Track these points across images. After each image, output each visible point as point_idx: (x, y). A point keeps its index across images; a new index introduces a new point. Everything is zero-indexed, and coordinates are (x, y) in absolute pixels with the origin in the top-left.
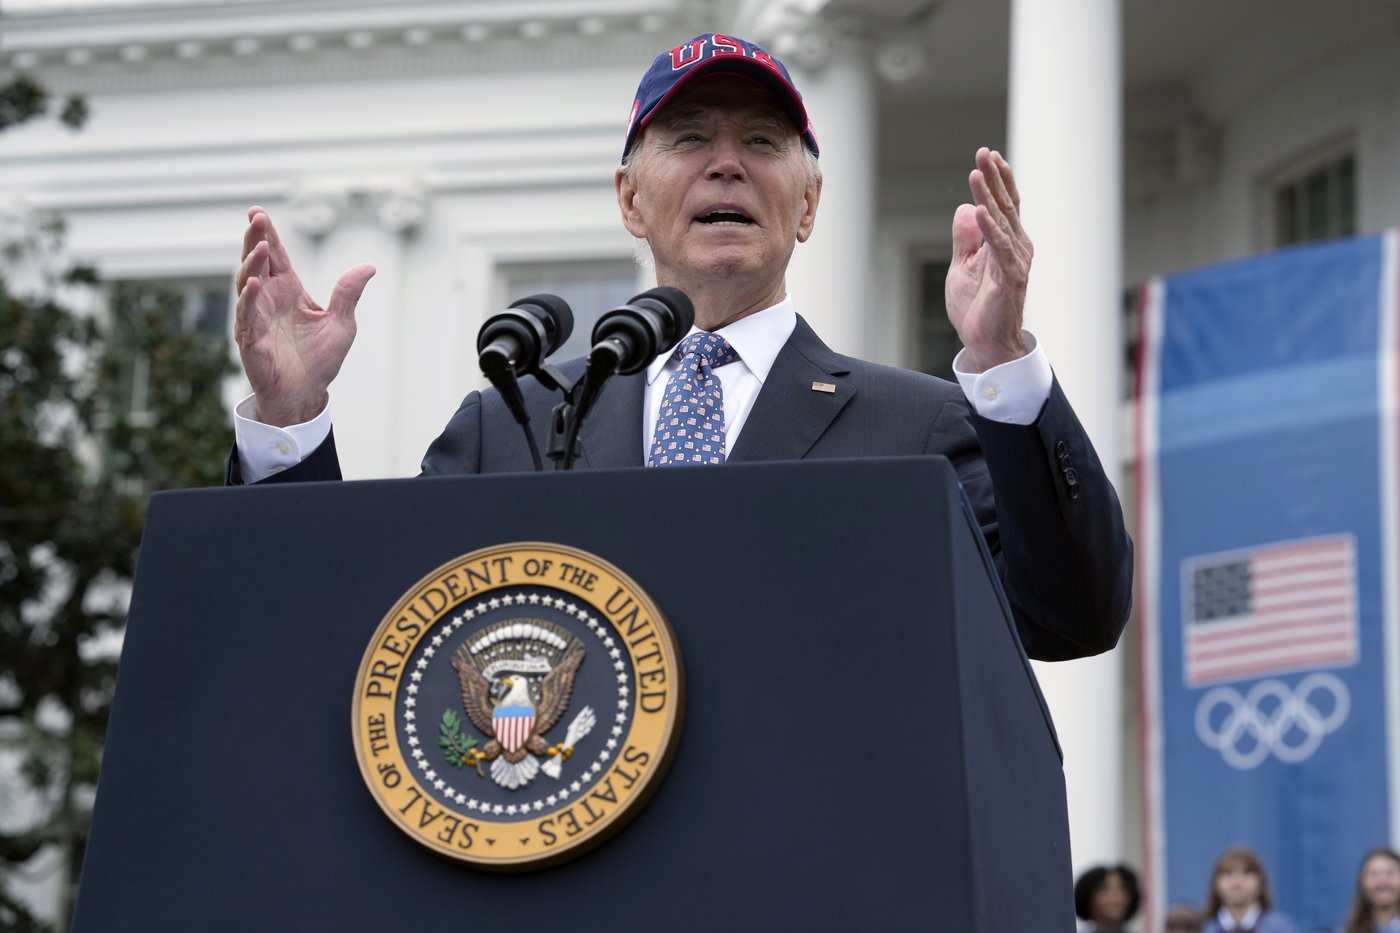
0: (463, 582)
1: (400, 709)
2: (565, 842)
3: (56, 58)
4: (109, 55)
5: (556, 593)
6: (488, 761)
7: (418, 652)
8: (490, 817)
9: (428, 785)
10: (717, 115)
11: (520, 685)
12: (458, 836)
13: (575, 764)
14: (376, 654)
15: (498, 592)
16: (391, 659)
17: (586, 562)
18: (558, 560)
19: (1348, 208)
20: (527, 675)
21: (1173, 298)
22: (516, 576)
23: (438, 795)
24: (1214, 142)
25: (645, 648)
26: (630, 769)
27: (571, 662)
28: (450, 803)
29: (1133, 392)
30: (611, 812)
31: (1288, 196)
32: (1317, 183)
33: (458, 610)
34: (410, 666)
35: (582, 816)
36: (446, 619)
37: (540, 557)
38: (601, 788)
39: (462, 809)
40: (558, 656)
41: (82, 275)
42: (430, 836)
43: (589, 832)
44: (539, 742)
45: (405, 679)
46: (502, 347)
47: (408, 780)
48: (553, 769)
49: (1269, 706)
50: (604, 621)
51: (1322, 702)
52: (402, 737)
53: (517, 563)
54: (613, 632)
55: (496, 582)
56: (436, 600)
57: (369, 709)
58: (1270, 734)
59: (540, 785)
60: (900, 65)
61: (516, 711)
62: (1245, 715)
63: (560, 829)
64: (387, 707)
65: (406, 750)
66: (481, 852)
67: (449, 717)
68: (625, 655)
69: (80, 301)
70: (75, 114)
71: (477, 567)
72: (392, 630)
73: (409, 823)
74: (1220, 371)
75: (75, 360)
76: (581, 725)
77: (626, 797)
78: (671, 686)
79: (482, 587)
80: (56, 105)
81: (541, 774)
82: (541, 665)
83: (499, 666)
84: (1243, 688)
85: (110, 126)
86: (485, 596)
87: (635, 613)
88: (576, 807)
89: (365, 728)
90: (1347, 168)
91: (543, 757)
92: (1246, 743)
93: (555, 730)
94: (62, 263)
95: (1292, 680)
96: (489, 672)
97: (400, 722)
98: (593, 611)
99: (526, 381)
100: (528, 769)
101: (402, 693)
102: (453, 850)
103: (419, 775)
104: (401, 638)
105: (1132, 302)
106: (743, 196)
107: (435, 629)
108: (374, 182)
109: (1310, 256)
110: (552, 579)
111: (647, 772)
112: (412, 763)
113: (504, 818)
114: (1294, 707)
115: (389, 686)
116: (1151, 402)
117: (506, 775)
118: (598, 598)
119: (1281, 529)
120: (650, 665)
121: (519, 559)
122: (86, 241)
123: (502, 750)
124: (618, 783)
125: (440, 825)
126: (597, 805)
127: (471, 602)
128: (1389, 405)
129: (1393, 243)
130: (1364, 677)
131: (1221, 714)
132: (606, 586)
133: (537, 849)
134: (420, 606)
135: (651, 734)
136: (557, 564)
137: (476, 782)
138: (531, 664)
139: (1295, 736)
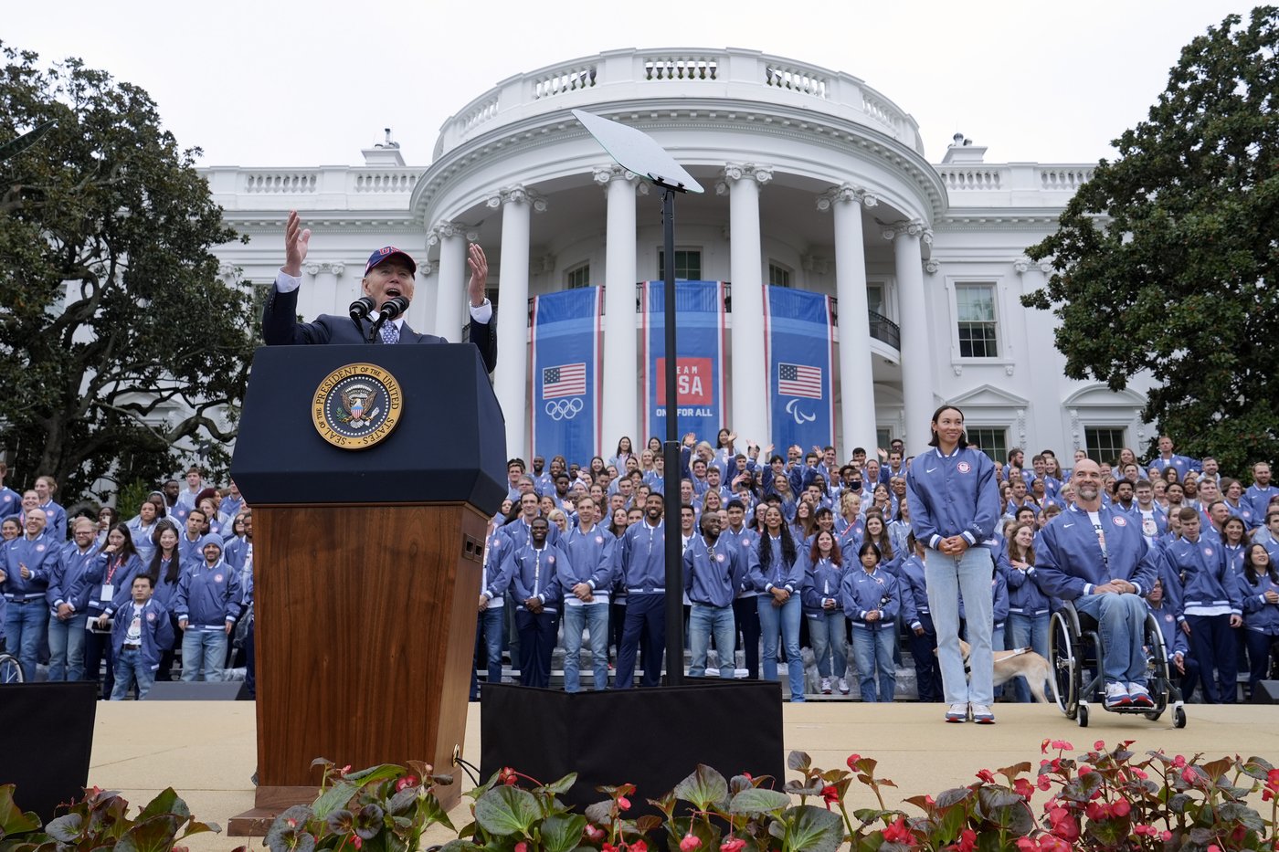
0: (344, 373)
1: (325, 407)
2: (370, 443)
3: (241, 224)
4: (257, 224)
5: (369, 377)
6: (350, 421)
7: (331, 392)
8: (350, 436)
9: (333, 427)
11: (359, 401)
12: (341, 441)
13: (373, 422)
14: (319, 392)
15: (354, 376)
16: (323, 393)
17: (378, 369)
19: (587, 279)
20: (361, 398)
21: (541, 300)
22: (358, 372)
23: (336, 430)
24: (553, 261)
25: (394, 392)
26: (388, 424)
27: (373, 395)
28: (339, 432)
29: (531, 325)
30: (383, 435)
31: (572, 275)
32: (579, 272)
33: (342, 381)
34: (329, 395)
35: (375, 436)
36: (339, 383)
37: (365, 367)
38: (380, 429)
39: (342, 434)
40: (370, 393)
41: (247, 283)
42: (333, 441)
43: (377, 440)
44: (364, 416)
45: (327, 399)
46: (357, 310)
47: (327, 426)
48: (367, 423)
49: (563, 405)
50: (382, 384)
51: (577, 404)
52: (326, 415)
53: (359, 369)
54: (385, 387)
55: (353, 373)
56: (336, 378)
57: (317, 407)
58: (563, 412)
59: (364, 428)
60: (472, 237)
61: (357, 408)
62: (557, 407)
63: (369, 439)
64: (322, 406)
65: (327, 418)
66: (347, 446)
67: (339, 409)
68: (388, 394)
69: (246, 290)
70: (245, 240)
71: (347, 369)
72: (324, 386)
73: (327, 438)
74: (553, 320)
75: (244, 306)
76: (375, 412)
77: (387, 431)
78: (400, 402)
79: (349, 374)
80: (240, 237)
81: (364, 425)
82: (365, 396)
83: (353, 396)
84: (557, 401)
85: (255, 243)
86: (350, 377)
87: (391, 382)
88: (374, 433)
89: (316, 412)
90: (587, 269)
91: (365, 420)
92: (558, 414)
93: (368, 413)
94: (241, 280)
95: (569, 399)
96: (350, 397)
97: (325, 410)
98: (379, 382)
99: (363, 321)
100: (360, 423)
101: (326, 403)
102: (339, 445)
103: (330, 424)
104: (326, 388)
105: (531, 301)
107: (336, 385)
108: (330, 262)
109: (576, 291)
110: (368, 373)
111: (393, 425)
112: (328, 422)
113: (353, 436)
114: (570, 406)
115: (323, 401)
116: (535, 327)
117: (354, 425)
118: (381, 379)
119: (567, 360)
120: (395, 396)
121: (360, 367)
122: (248, 274)
123: (353, 418)
124: (385, 427)
125: (336, 438)
126: (379, 433)
127: (346, 379)
128: (596, 330)
129: (598, 288)
130: (588, 398)
131: (551, 407)
132: (383, 375)
133: (363, 445)
134: (332, 379)
135: (394, 415)
136: (370, 369)
137: (346, 427)
138: (362, 395)
139: (570, 413)
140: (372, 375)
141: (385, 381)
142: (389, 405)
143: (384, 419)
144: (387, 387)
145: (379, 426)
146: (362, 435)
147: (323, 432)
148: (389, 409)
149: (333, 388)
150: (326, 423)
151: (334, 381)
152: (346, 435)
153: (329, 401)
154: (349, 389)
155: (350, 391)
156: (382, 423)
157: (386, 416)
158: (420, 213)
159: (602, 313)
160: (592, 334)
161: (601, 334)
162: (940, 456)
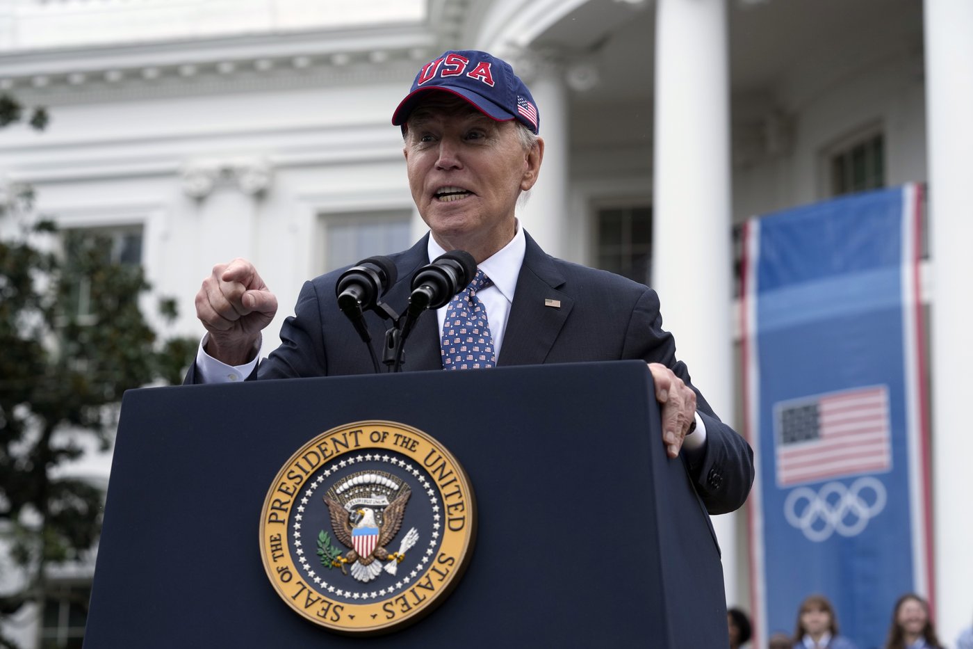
0: (330, 447)
1: (290, 530)
2: (400, 616)
3: (25, 82)
4: (60, 80)
5: (391, 453)
6: (349, 564)
7: (301, 493)
8: (351, 601)
9: (310, 581)
11: (369, 514)
12: (331, 614)
13: (406, 564)
14: (274, 495)
16: (284, 498)
17: (411, 433)
18: (392, 432)
19: (879, 169)
20: (373, 507)
21: (765, 231)
22: (365, 442)
23: (317, 587)
24: (790, 128)
25: (451, 489)
26: (442, 568)
27: (402, 498)
28: (324, 592)
29: (739, 293)
31: (839, 162)
32: (859, 153)
33: (327, 465)
34: (297, 502)
35: (411, 600)
36: (320, 471)
37: (381, 430)
38: (423, 581)
39: (333, 595)
40: (393, 495)
41: (46, 226)
42: (312, 614)
43: (416, 610)
44: (382, 551)
45: (294, 511)
46: (352, 292)
47: (297, 577)
48: (391, 568)
49: (833, 499)
50: (423, 471)
51: (868, 496)
52: (292, 549)
53: (365, 435)
54: (429, 478)
55: (352, 447)
56: (313, 459)
57: (270, 530)
58: (834, 518)
59: (384, 580)
60: (582, 79)
61: (366, 531)
62: (818, 505)
63: (397, 608)
64: (282, 530)
65: (295, 558)
66: (345, 624)
67: (323, 535)
68: (438, 494)
69: (44, 243)
70: (40, 120)
71: (339, 437)
72: (285, 479)
73: (298, 605)
74: (797, 278)
75: (42, 282)
76: (409, 540)
77: (440, 586)
78: (468, 513)
79: (343, 450)
80: (27, 114)
81: (384, 572)
82: (382, 500)
83: (355, 501)
84: (816, 487)
85: (63, 126)
86: (345, 456)
87: (443, 466)
88: (407, 593)
89: (268, 543)
90: (878, 143)
91: (385, 561)
92: (819, 524)
93: (392, 543)
94: (32, 218)
95: (848, 481)
96: (349, 506)
97: (291, 539)
98: (416, 465)
100: (375, 569)
101: (292, 520)
102: (327, 623)
103: (303, 573)
104: (290, 484)
105: (738, 234)
107: (313, 478)
108: (236, 161)
109: (855, 202)
110: (389, 444)
111: (453, 570)
112: (299, 566)
113: (360, 601)
114: (850, 500)
115: (283, 516)
116: (751, 300)
117: (362, 573)
118: (419, 456)
119: (838, 383)
120: (454, 500)
121: (367, 431)
122: (50, 203)
123: (358, 557)
124: (434, 577)
125: (318, 607)
127: (336, 460)
128: (908, 299)
129: (909, 193)
130: (896, 478)
131: (802, 505)
132: (425, 448)
133: (382, 622)
134: (302, 463)
135: (455, 545)
136: (392, 435)
137: (341, 578)
138: (376, 500)
139: (850, 519)
140: (398, 448)
141: (429, 462)
142: (442, 521)
143: (432, 558)
144: (436, 477)
145: (420, 574)
146: (379, 599)
147: (287, 591)
148: (441, 531)
149: (306, 486)
150: (293, 569)
151: (308, 468)
152: (341, 599)
153: (298, 517)
154: (346, 486)
155: (346, 491)
156: (426, 566)
157: (436, 549)
158: (450, 27)
159: (922, 255)
160: (895, 313)
161: (924, 313)
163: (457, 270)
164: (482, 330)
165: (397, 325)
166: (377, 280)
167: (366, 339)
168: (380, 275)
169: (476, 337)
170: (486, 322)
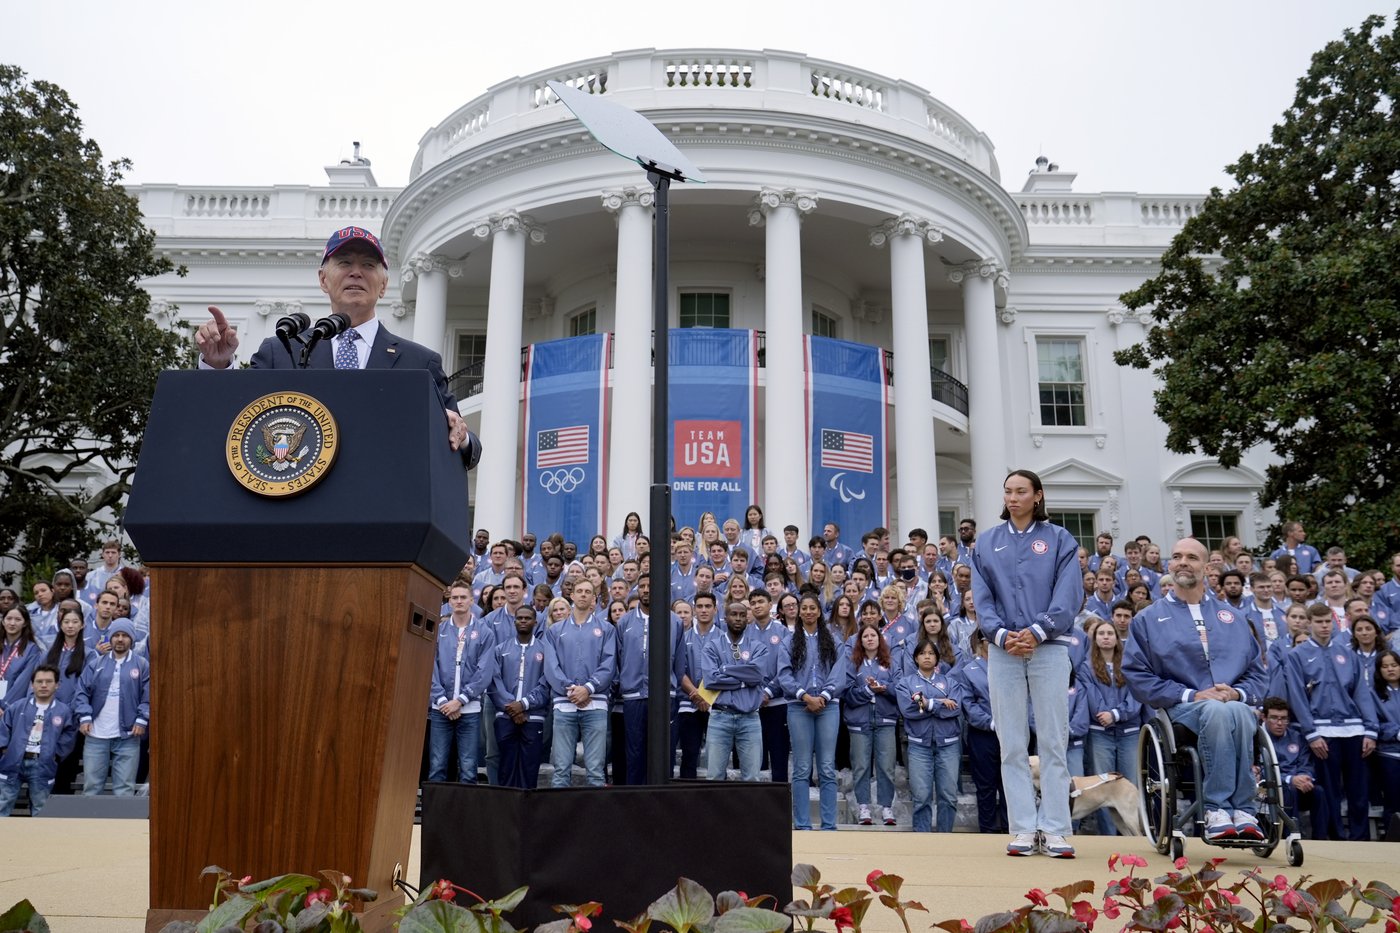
0: (266, 403)
1: (243, 444)
2: (296, 489)
5: (298, 408)
6: (272, 462)
7: (250, 426)
8: (271, 480)
9: (251, 470)
10: (354, 255)
11: (284, 438)
12: (261, 486)
13: (301, 464)
14: (235, 426)
15: (278, 407)
16: (241, 428)
17: (308, 399)
18: (299, 398)
19: (593, 325)
20: (286, 435)
21: (536, 349)
22: (284, 402)
23: (254, 473)
24: (552, 303)
25: (327, 427)
26: (320, 466)
27: (302, 431)
28: (258, 475)
29: (524, 379)
30: (313, 480)
31: (574, 320)
32: (584, 317)
33: (264, 413)
34: (247, 430)
35: (302, 480)
36: (260, 415)
37: (293, 397)
38: (310, 472)
39: (262, 477)
40: (297, 429)
41: (183, 324)
42: (251, 486)
43: (304, 486)
44: (290, 456)
45: (245, 435)
46: (284, 328)
47: (244, 467)
48: (294, 465)
49: (561, 476)
50: (313, 418)
51: (577, 475)
52: (243, 454)
53: (285, 399)
54: (316, 421)
55: (278, 404)
56: (257, 409)
57: (232, 443)
58: (561, 485)
59: (289, 470)
60: (455, 273)
61: (282, 446)
62: (554, 478)
63: (295, 485)
64: (239, 444)
65: (244, 458)
66: (268, 492)
67: (259, 447)
68: (320, 429)
69: (182, 333)
70: (182, 272)
71: (271, 399)
72: (241, 418)
73: (244, 482)
74: (551, 373)
75: (180, 352)
76: (304, 452)
77: (317, 475)
78: (335, 440)
79: (273, 405)
80: (176, 268)
81: (290, 466)
82: (292, 431)
83: (277, 431)
84: (554, 470)
85: (194, 276)
86: (274, 409)
87: (324, 416)
88: (301, 478)
89: (231, 450)
90: (593, 313)
91: (291, 461)
92: (554, 487)
93: (295, 453)
94: (177, 319)
95: (569, 468)
96: (274, 433)
97: (243, 448)
98: (310, 414)
99: (292, 341)
100: (285, 465)
101: (244, 439)
102: (259, 491)
103: (248, 466)
104: (244, 421)
105: (524, 350)
106: (362, 283)
107: (256, 419)
108: (284, 300)
109: (580, 339)
110: (296, 404)
111: (325, 467)
112: (246, 462)
113: (276, 481)
114: (569, 476)
115: (240, 437)
116: (529, 381)
117: (277, 466)
118: (312, 410)
119: (568, 422)
120: (328, 433)
121: (286, 397)
122: (184, 314)
123: (277, 459)
124: (315, 470)
125: (254, 482)
126: (308, 477)
127: (269, 410)
128: (602, 385)
129: (605, 336)
130: (591, 467)
132: (315, 406)
133: (287, 491)
134: (251, 411)
135: (327, 455)
136: (298, 399)
138: (288, 431)
139: (569, 485)
140: (301, 406)
141: (317, 413)
142: (321, 443)
143: (315, 461)
144: (319, 421)
145: (308, 468)
146: (286, 480)
147: (240, 475)
148: (320, 448)
149: (253, 422)
150: (242, 463)
151: (254, 413)
152: (267, 479)
153: (248, 438)
154: (273, 423)
155: (273, 426)
156: (312, 464)
157: (317, 456)
159: (610, 366)
160: (597, 390)
161: (609, 392)
162: (1012, 531)
163: (340, 322)
164: (354, 357)
165: (306, 346)
166: (298, 323)
167: (290, 351)
168: (300, 322)
169: (351, 360)
170: (356, 354)
